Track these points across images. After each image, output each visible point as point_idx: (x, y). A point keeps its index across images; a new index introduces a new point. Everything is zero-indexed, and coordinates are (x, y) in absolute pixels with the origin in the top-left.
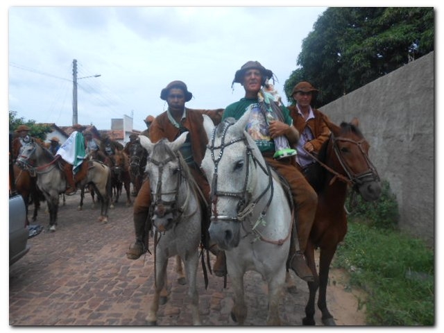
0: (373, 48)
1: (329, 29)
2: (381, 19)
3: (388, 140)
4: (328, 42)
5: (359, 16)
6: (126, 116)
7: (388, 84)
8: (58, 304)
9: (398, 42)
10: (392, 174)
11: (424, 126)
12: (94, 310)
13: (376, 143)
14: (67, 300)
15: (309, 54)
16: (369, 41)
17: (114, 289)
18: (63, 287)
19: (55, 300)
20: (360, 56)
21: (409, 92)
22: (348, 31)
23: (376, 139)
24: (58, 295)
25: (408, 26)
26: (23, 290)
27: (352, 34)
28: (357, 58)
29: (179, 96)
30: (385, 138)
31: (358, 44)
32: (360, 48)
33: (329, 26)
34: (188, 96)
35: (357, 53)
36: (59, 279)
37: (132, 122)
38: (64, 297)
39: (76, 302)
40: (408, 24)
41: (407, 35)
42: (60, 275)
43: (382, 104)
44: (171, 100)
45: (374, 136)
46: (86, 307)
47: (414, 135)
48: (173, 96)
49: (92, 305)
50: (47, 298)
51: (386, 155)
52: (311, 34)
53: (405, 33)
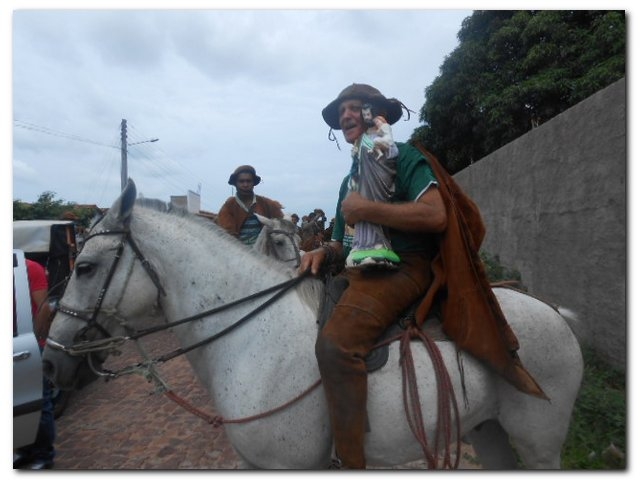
0: (515, 99)
1: (458, 75)
2: (526, 61)
3: (517, 221)
4: (459, 91)
5: (497, 57)
6: (191, 192)
7: (514, 153)
8: (130, 409)
9: (547, 91)
10: (522, 262)
11: (549, 204)
12: (170, 414)
13: (505, 224)
14: (139, 406)
15: (434, 107)
16: (509, 91)
17: (189, 396)
18: (132, 395)
19: (126, 407)
20: (499, 110)
21: (534, 164)
22: (485, 77)
23: (505, 219)
24: (129, 402)
25: (559, 71)
26: (88, 398)
27: (489, 81)
28: (495, 113)
29: (248, 181)
30: (514, 218)
31: (498, 94)
32: (499, 99)
33: (459, 71)
34: (257, 180)
35: (496, 105)
36: (125, 387)
37: (199, 201)
38: (135, 403)
39: (150, 408)
40: (560, 67)
41: (558, 82)
42: (126, 384)
43: (509, 176)
44: (241, 185)
45: (504, 216)
46: (161, 411)
47: (541, 215)
48: (242, 181)
49: (167, 410)
50: (115, 405)
51: (516, 239)
52: (438, 80)
53: (556, 80)
